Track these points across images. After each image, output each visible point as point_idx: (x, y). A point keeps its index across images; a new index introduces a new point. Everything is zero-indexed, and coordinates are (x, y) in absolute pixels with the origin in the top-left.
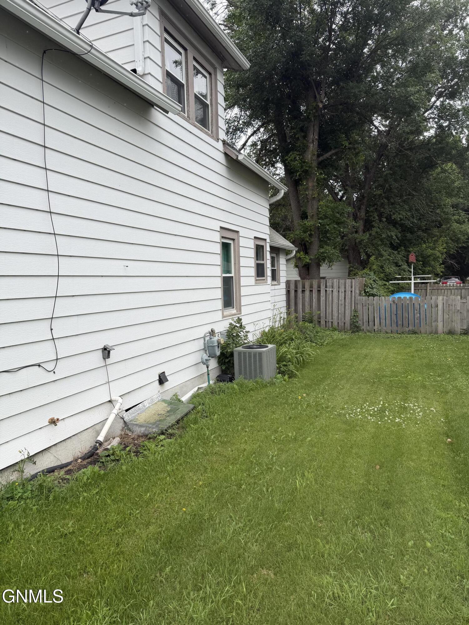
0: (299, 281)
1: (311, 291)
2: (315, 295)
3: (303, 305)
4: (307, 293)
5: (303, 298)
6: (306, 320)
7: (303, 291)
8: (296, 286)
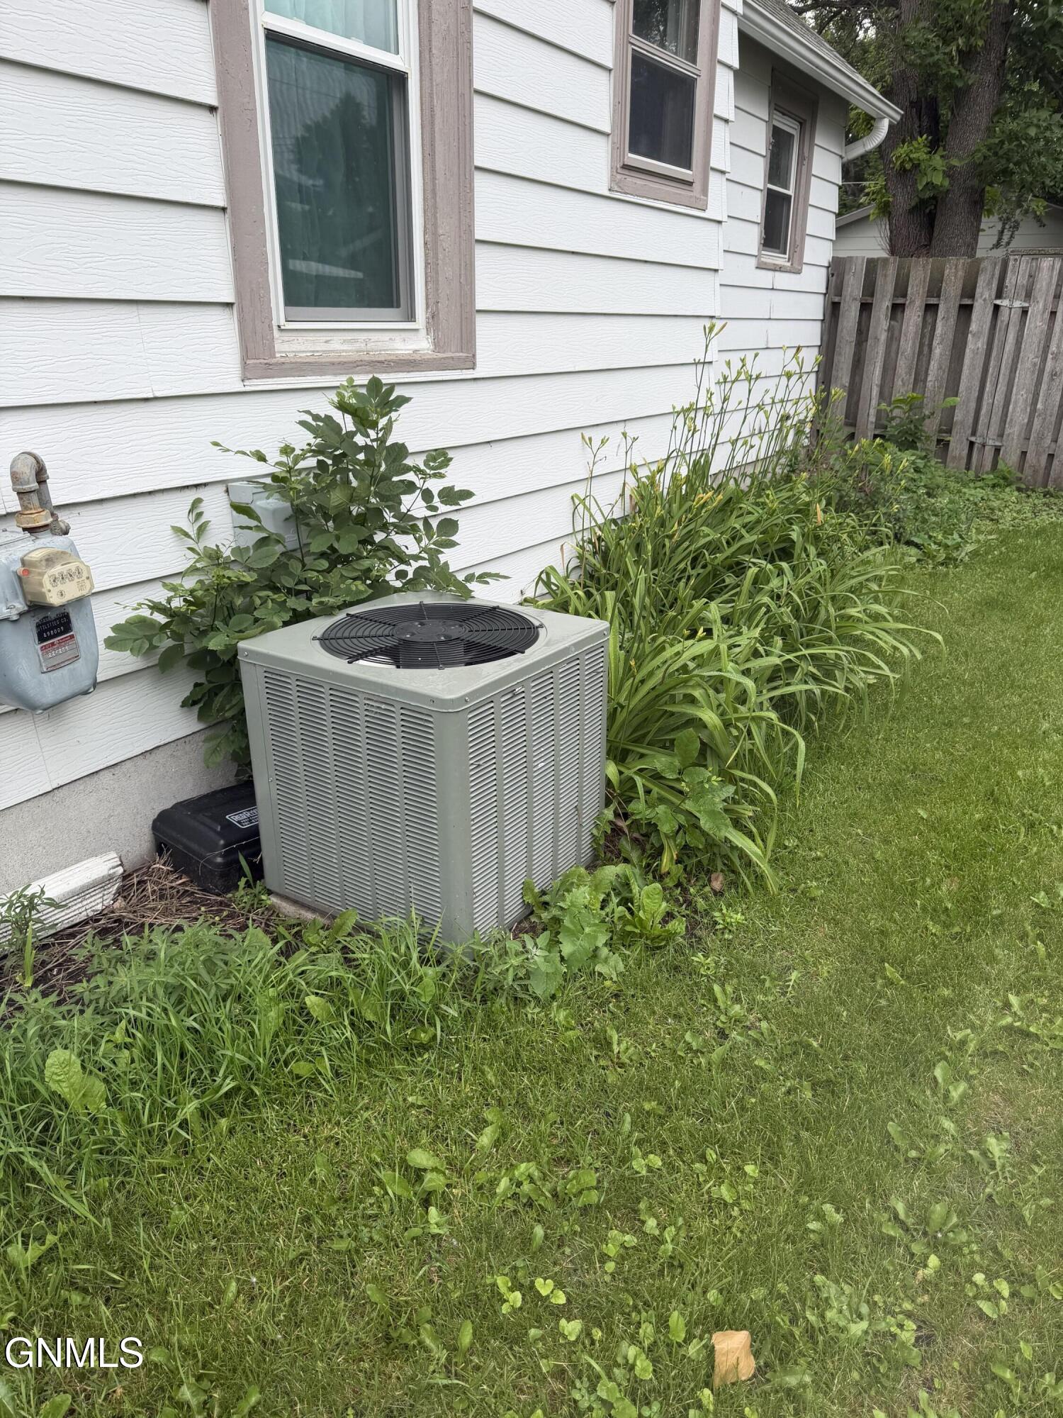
0: (885, 260)
1: (931, 309)
2: (944, 326)
3: (889, 369)
4: (913, 316)
5: (894, 338)
6: (891, 431)
7: (897, 309)
8: (870, 288)
